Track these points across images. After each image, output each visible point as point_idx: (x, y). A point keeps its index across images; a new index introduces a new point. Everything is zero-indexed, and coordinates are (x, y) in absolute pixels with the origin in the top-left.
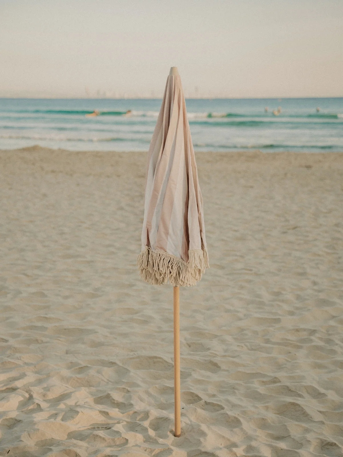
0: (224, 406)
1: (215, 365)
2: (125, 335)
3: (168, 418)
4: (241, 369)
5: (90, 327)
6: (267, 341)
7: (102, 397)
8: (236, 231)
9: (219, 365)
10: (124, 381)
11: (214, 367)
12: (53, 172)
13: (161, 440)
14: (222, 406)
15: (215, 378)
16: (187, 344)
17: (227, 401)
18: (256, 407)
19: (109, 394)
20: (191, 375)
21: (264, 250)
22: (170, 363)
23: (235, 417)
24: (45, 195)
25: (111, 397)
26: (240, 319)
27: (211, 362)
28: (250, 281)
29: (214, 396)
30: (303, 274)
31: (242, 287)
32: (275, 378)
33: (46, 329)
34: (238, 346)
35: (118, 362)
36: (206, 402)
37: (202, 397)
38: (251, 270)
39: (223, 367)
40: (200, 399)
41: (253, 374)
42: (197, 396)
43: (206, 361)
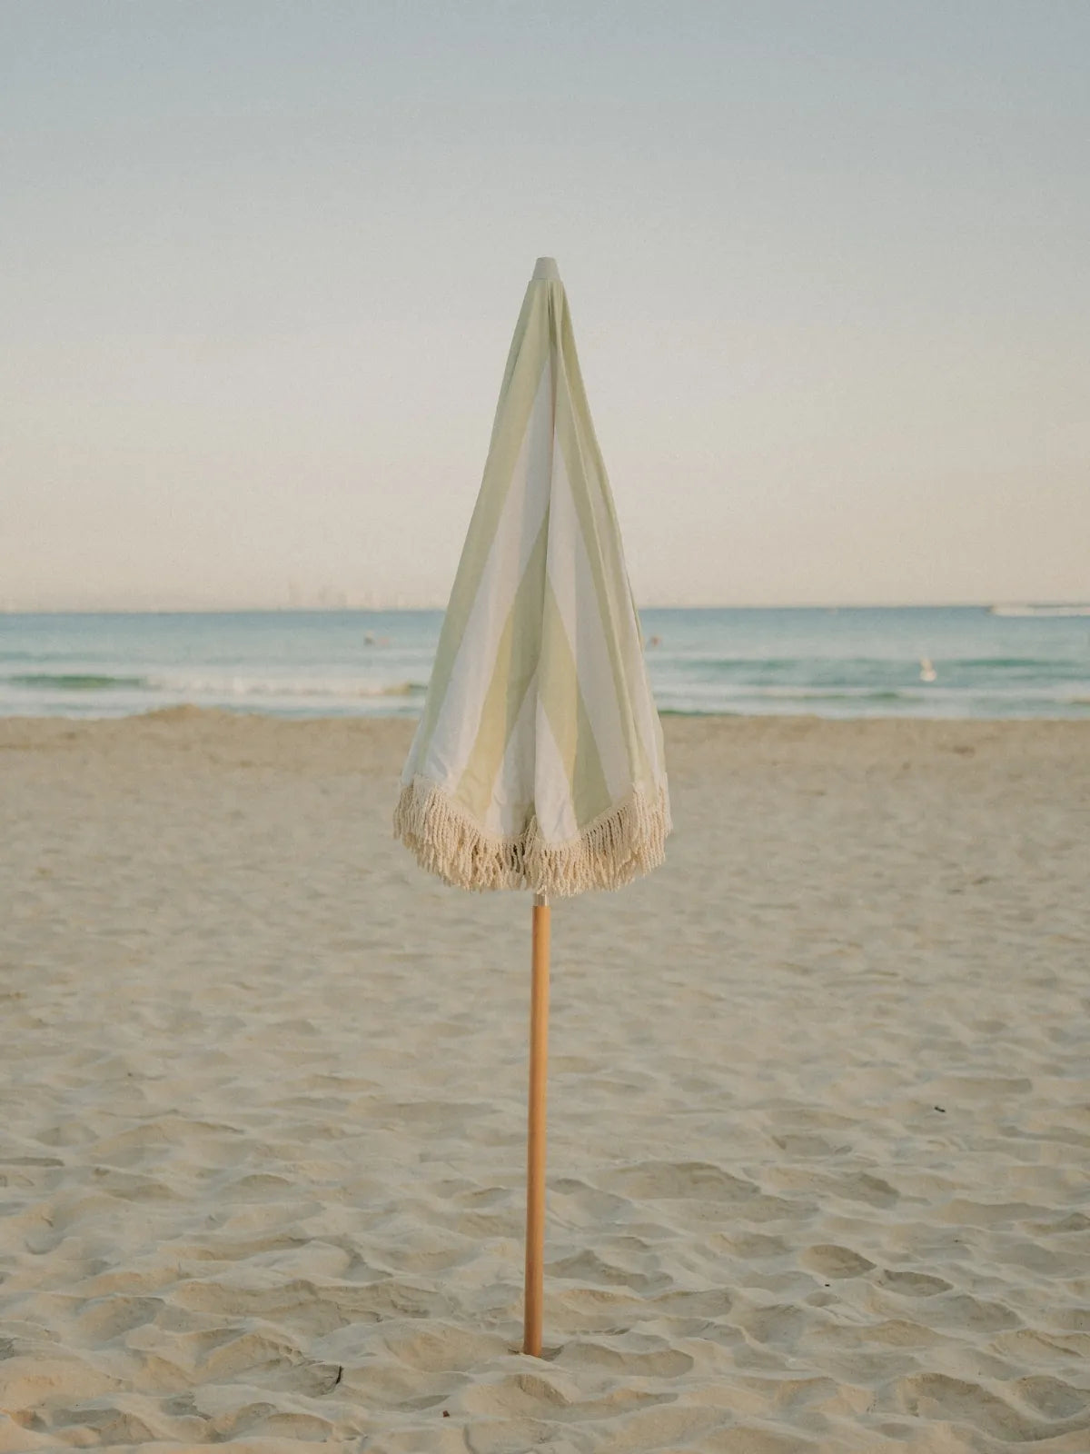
0: (947, 1281)
1: (881, 1186)
2: (582, 1119)
3: (792, 1306)
4: (960, 1194)
5: (473, 1101)
6: (1012, 1132)
7: (567, 1260)
8: (816, 888)
9: (892, 1184)
10: (618, 1222)
11: (881, 1191)
12: (245, 764)
13: (792, 1360)
14: (942, 1281)
15: (891, 1217)
16: (774, 1138)
17: (958, 1269)
18: (1050, 1284)
19: (588, 1253)
20: (816, 1210)
21: (914, 929)
22: (743, 1182)
23: (996, 1306)
24: (237, 815)
25: (596, 1259)
26: (906, 1083)
27: (865, 1178)
28: (899, 1000)
29: (906, 1258)
30: (1049, 983)
31: (882, 1012)
32: (1078, 1215)
33: (345, 1104)
34: (930, 1142)
35: (584, 1180)
36: (886, 1271)
37: (874, 1262)
38: (894, 974)
39: (904, 1190)
40: (867, 1266)
41: (1001, 1206)
42: (857, 1257)
43: (847, 1175)
